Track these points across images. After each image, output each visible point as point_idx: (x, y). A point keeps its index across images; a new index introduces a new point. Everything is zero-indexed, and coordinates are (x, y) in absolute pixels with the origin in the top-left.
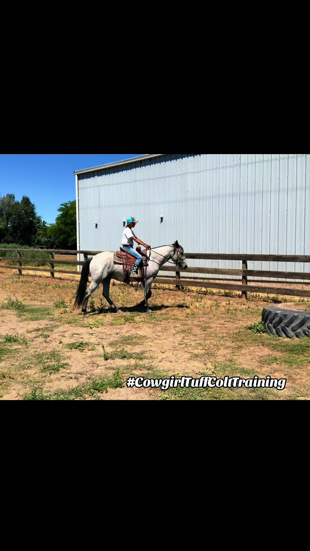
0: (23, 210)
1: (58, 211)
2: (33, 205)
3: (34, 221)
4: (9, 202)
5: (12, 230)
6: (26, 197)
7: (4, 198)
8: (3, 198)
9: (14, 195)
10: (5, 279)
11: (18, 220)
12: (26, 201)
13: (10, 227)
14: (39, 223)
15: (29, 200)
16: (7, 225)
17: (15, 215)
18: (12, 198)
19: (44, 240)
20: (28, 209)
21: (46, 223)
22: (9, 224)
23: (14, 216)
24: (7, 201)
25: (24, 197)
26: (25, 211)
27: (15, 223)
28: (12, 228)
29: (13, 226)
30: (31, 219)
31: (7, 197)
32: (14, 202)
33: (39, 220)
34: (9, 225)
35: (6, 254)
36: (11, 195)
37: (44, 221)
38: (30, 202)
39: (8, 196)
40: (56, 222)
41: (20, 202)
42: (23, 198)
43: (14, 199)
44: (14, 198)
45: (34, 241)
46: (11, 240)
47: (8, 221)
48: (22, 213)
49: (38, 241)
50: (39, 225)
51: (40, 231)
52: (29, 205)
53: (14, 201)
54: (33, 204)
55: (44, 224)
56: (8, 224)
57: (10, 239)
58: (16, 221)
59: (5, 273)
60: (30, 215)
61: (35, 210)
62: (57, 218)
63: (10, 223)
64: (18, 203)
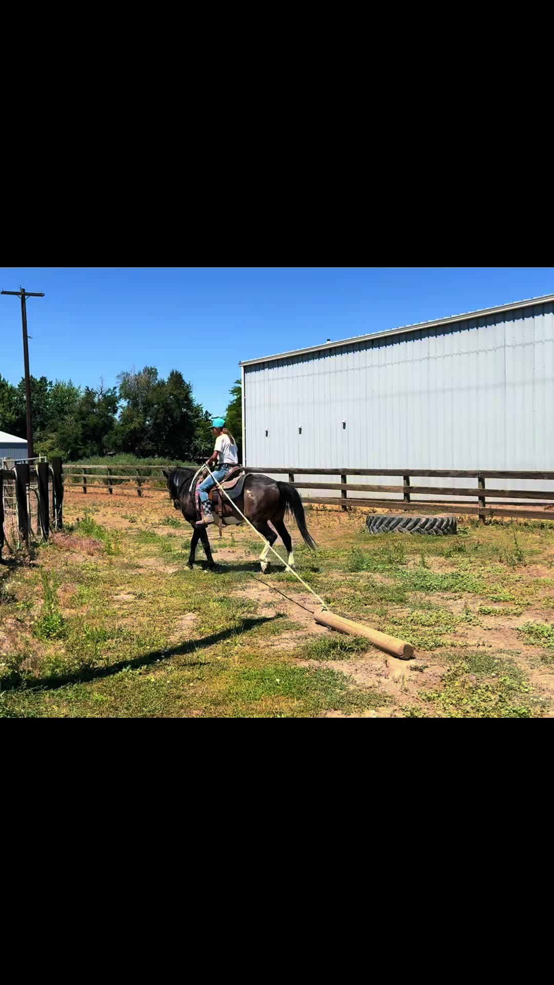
0: (171, 394)
1: (232, 395)
2: (188, 386)
3: (190, 413)
4: (148, 382)
5: (152, 432)
6: (176, 372)
7: (139, 375)
8: (137, 374)
9: (156, 370)
10: (154, 503)
11: (162, 412)
12: (177, 378)
13: (149, 425)
14: (197, 416)
15: (181, 378)
16: (144, 423)
17: (158, 404)
18: (152, 375)
19: (206, 447)
20: (180, 394)
21: (210, 415)
22: (148, 421)
23: (155, 406)
24: (145, 380)
25: (173, 372)
26: (175, 396)
27: (157, 419)
28: (153, 428)
29: (155, 424)
30: (185, 410)
31: (144, 373)
32: (157, 381)
33: (198, 410)
34: (147, 423)
35: (150, 474)
36: (152, 369)
37: (207, 412)
38: (184, 381)
39: (146, 371)
40: (227, 414)
41: (166, 380)
42: (172, 374)
43: (156, 377)
44: (156, 374)
45: (189, 448)
46: (151, 449)
47: (146, 416)
48: (169, 401)
49: (196, 449)
50: (198, 421)
51: (200, 432)
52: (181, 386)
53: (157, 379)
54: (188, 383)
55: (206, 417)
56: (146, 421)
57: (149, 447)
58: (159, 416)
59: (152, 497)
60: (183, 403)
61: (191, 394)
62: (230, 406)
63: (149, 418)
64: (163, 383)
